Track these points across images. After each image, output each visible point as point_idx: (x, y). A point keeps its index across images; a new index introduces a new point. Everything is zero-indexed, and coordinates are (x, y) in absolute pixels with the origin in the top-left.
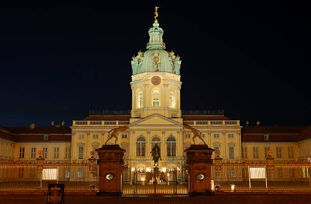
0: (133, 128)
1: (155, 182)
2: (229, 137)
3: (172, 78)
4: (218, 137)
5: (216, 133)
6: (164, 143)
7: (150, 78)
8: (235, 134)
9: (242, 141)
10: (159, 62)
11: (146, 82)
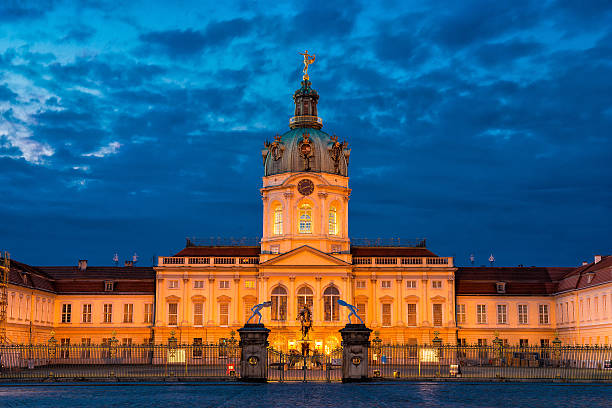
0: (265, 271)
1: (305, 368)
2: (434, 286)
3: (335, 183)
4: (414, 286)
5: (411, 280)
6: (318, 298)
7: (296, 183)
8: (444, 282)
9: (457, 294)
10: (311, 154)
11: (289, 190)
